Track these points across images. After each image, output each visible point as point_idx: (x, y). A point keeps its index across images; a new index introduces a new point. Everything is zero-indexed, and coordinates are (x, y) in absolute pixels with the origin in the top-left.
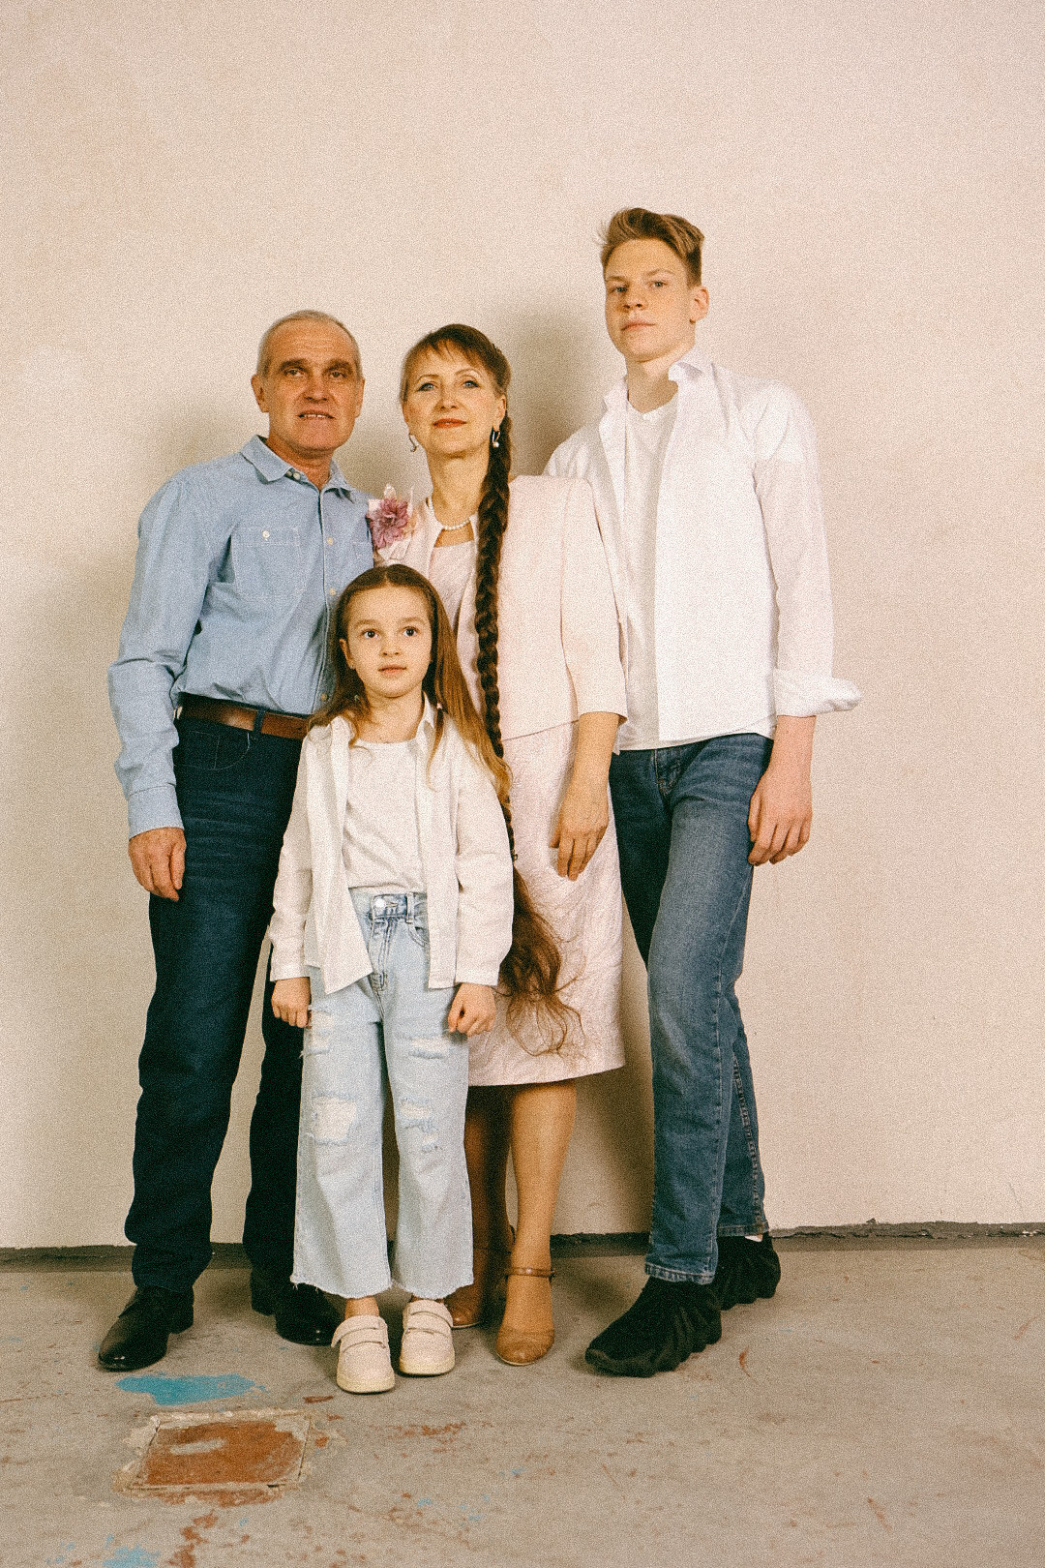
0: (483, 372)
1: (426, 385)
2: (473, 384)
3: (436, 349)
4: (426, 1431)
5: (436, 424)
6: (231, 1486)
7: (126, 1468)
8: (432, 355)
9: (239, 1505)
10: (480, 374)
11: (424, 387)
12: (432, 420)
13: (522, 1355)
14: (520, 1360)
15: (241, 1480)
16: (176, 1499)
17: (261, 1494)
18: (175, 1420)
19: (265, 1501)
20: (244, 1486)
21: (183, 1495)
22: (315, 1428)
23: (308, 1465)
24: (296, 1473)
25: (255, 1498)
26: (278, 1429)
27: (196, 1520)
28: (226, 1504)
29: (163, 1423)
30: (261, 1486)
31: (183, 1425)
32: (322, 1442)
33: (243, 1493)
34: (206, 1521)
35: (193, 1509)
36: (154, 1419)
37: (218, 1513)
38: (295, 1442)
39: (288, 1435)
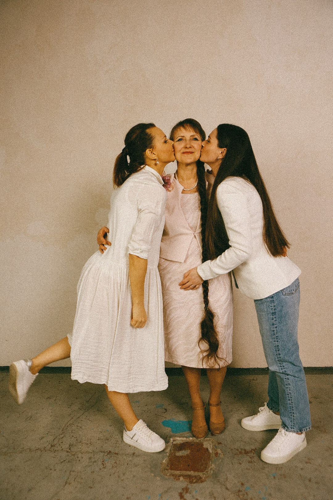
0: (199, 135)
1: (180, 139)
2: (196, 139)
3: (183, 126)
4: (246, 452)
5: (183, 153)
6: (192, 473)
7: (164, 461)
8: (182, 129)
9: (194, 483)
10: (198, 136)
11: (179, 140)
12: (182, 151)
13: (218, 432)
14: (218, 434)
15: (195, 471)
16: (177, 477)
17: (201, 478)
18: (177, 440)
19: (202, 482)
20: (196, 474)
21: (180, 476)
22: (215, 448)
23: (213, 466)
24: (210, 468)
25: (199, 480)
26: (204, 446)
27: (183, 489)
28: (191, 482)
29: (174, 441)
30: (201, 474)
31: (178, 442)
32: (216, 454)
33: (196, 477)
34: (186, 490)
35: (182, 483)
36: (171, 439)
37: (189, 486)
38: (209, 452)
39: (207, 449)
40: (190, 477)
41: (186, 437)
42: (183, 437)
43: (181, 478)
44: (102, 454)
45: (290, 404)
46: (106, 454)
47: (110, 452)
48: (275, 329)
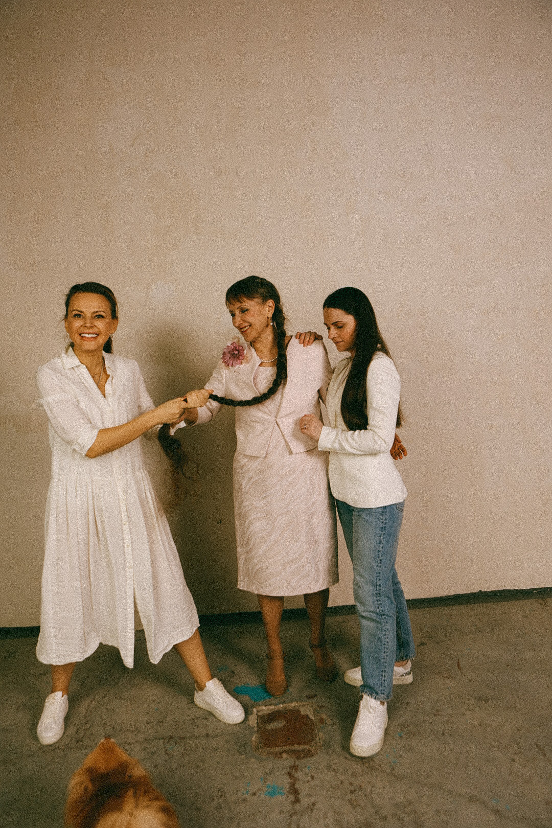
6: (297, 747)
7: (254, 739)
9: (303, 758)
15: (299, 744)
16: (278, 755)
17: (309, 751)
18: (262, 710)
19: (312, 755)
20: (301, 747)
21: (281, 753)
22: (316, 713)
23: (321, 734)
24: (318, 738)
25: (308, 754)
26: (302, 713)
27: (290, 767)
28: (299, 758)
29: (258, 711)
30: (308, 747)
31: (266, 713)
32: (321, 720)
33: (303, 751)
34: (295, 767)
35: (287, 761)
36: (255, 710)
37: (297, 763)
38: (311, 721)
39: (307, 717)
40: (294, 752)
41: (275, 705)
42: (270, 705)
43: (284, 756)
44: (161, 742)
45: (384, 659)
46: (166, 741)
47: (171, 737)
48: (381, 550)
